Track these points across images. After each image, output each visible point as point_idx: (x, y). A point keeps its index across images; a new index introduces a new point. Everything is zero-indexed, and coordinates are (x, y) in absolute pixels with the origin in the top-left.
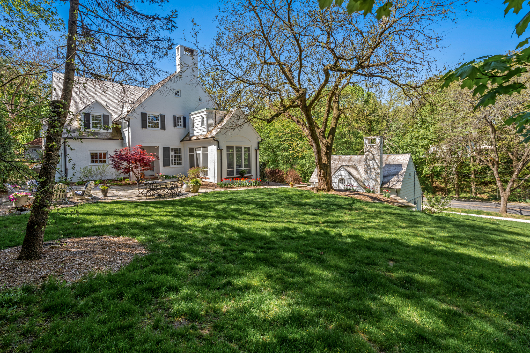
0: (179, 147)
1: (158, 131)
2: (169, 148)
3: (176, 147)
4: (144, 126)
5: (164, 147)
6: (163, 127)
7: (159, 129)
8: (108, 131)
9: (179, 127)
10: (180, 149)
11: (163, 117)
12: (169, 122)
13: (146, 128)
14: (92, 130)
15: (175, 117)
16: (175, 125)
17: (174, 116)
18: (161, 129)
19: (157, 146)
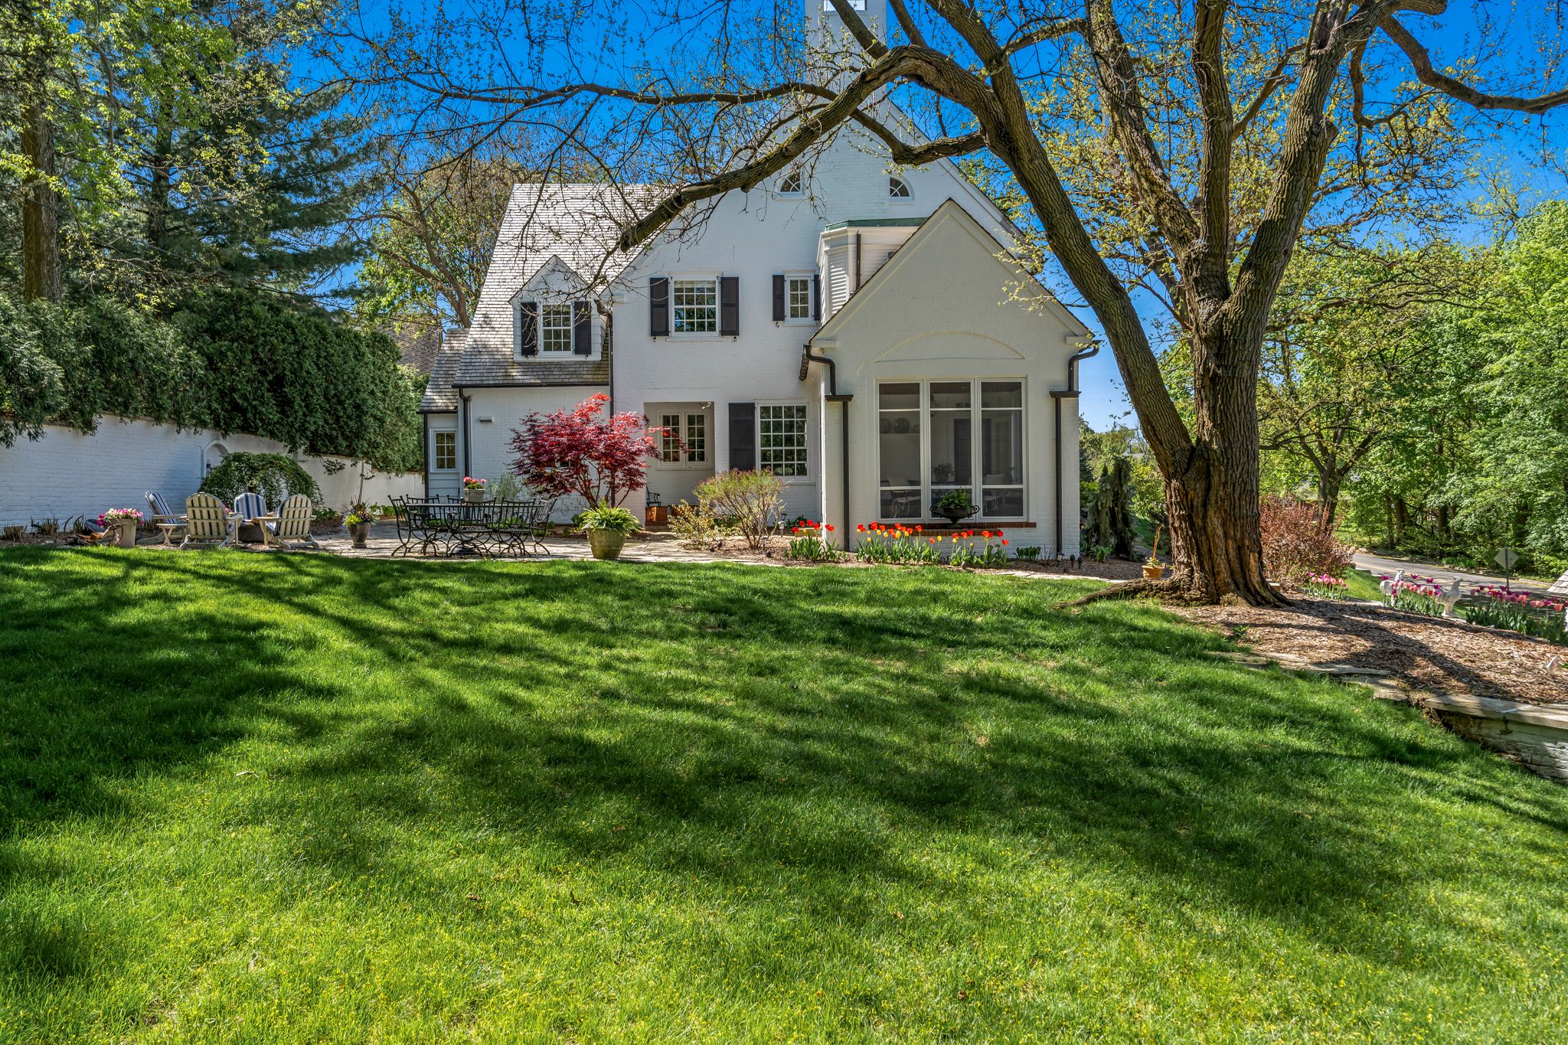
0: (795, 404)
1: (711, 342)
2: (753, 405)
3: (783, 404)
4: (659, 328)
5: (731, 406)
6: (731, 328)
7: (717, 333)
8: (590, 358)
9: (800, 320)
10: (802, 410)
11: (730, 286)
12: (755, 302)
13: (666, 333)
14: (543, 356)
15: (778, 281)
16: (778, 315)
17: (775, 277)
18: (723, 333)
19: (708, 399)
